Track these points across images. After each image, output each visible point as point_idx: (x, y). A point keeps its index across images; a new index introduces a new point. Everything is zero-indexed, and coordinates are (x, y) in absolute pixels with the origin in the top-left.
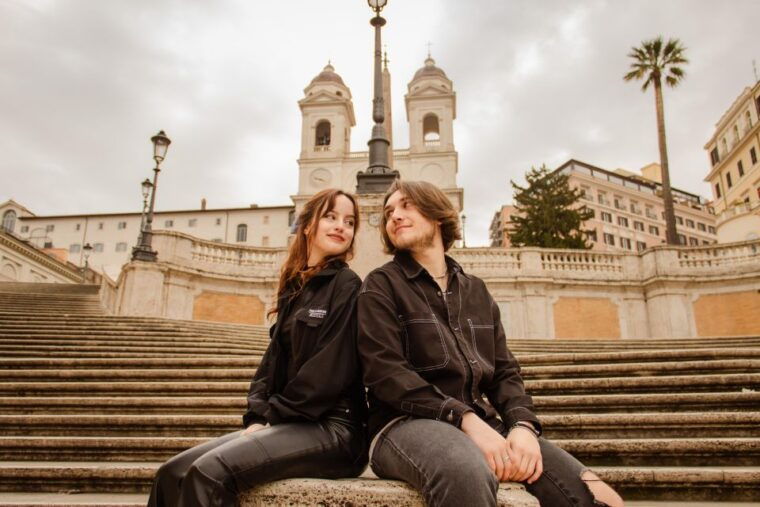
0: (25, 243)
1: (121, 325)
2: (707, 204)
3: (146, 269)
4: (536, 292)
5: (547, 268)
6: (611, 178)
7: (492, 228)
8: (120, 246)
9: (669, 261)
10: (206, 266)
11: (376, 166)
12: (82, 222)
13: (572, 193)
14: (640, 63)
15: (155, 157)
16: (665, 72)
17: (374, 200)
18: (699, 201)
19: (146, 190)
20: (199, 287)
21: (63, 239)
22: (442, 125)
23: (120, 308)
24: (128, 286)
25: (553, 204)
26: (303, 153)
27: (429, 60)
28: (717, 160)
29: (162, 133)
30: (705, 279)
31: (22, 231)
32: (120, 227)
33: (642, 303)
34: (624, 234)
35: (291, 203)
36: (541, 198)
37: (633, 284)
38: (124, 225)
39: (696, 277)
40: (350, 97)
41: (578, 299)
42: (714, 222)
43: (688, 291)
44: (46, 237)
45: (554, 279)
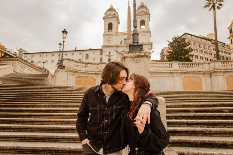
0: (26, 61)
1: (56, 89)
2: (227, 46)
3: (62, 71)
4: (177, 75)
5: (180, 68)
6: (198, 38)
7: (161, 54)
8: (53, 61)
9: (218, 65)
10: (78, 68)
11: (135, 42)
12: (41, 54)
13: (186, 44)
14: (209, 2)
15: (63, 37)
16: (217, 5)
17: (135, 54)
18: (225, 45)
19: (60, 46)
20: (77, 75)
21: (36, 59)
22: (146, 23)
23: (55, 83)
24: (57, 76)
25: (180, 47)
26: (104, 33)
27: (142, 3)
28: (232, 32)
29: (65, 30)
30: (230, 70)
31: (25, 57)
32: (52, 56)
33: (210, 78)
34: (202, 55)
35: (101, 48)
36: (177, 45)
37: (207, 72)
38: (53, 55)
39: (227, 70)
40: (118, 15)
41: (190, 77)
42: (230, 51)
43: (224, 74)
44: (32, 59)
45: (183, 71)
